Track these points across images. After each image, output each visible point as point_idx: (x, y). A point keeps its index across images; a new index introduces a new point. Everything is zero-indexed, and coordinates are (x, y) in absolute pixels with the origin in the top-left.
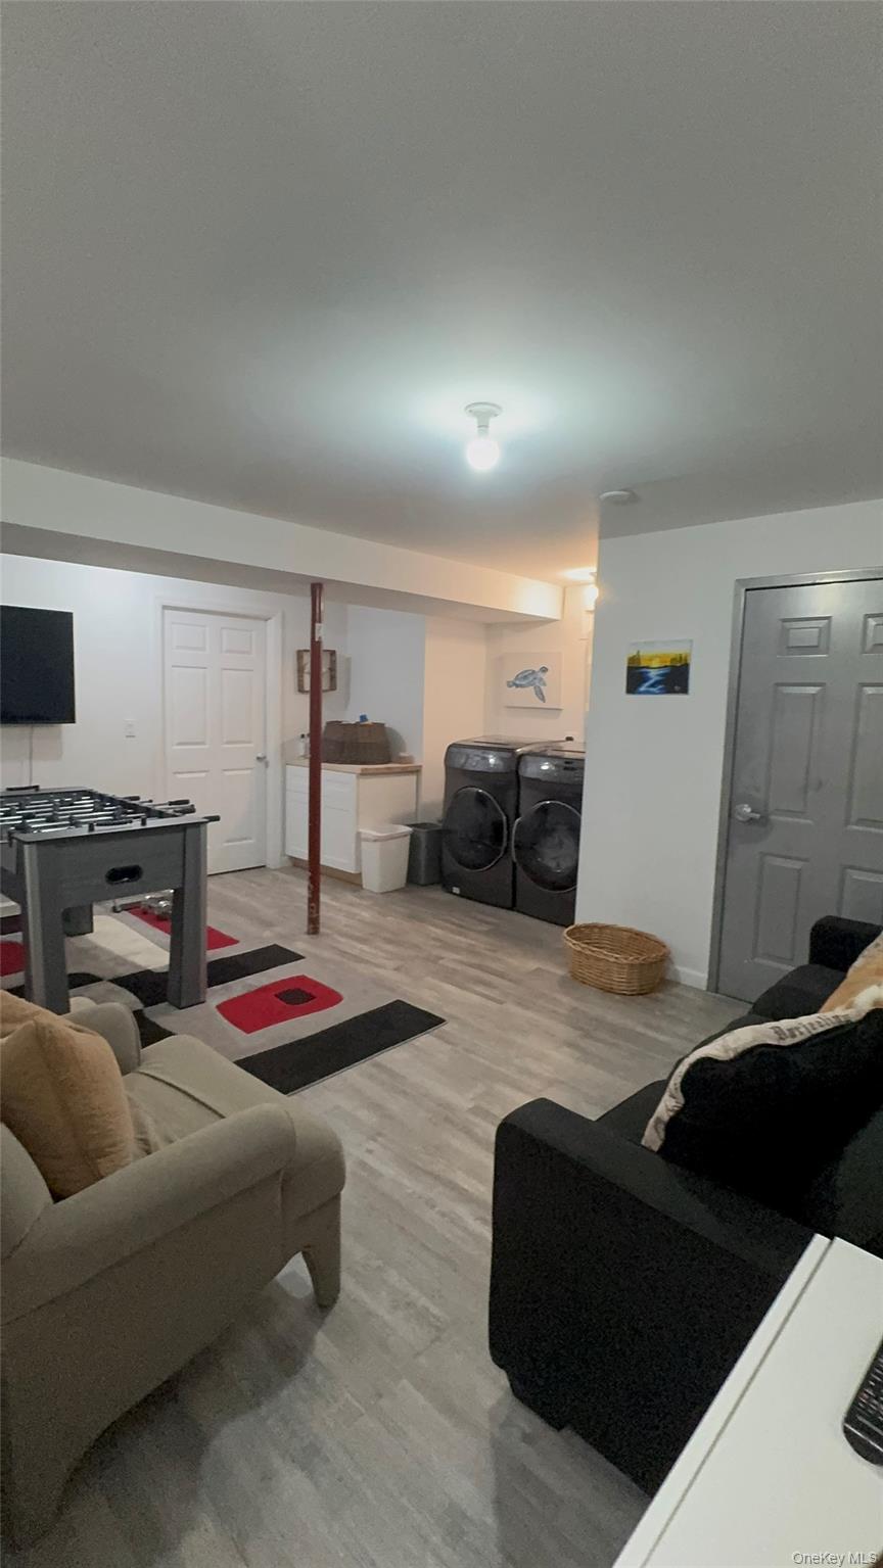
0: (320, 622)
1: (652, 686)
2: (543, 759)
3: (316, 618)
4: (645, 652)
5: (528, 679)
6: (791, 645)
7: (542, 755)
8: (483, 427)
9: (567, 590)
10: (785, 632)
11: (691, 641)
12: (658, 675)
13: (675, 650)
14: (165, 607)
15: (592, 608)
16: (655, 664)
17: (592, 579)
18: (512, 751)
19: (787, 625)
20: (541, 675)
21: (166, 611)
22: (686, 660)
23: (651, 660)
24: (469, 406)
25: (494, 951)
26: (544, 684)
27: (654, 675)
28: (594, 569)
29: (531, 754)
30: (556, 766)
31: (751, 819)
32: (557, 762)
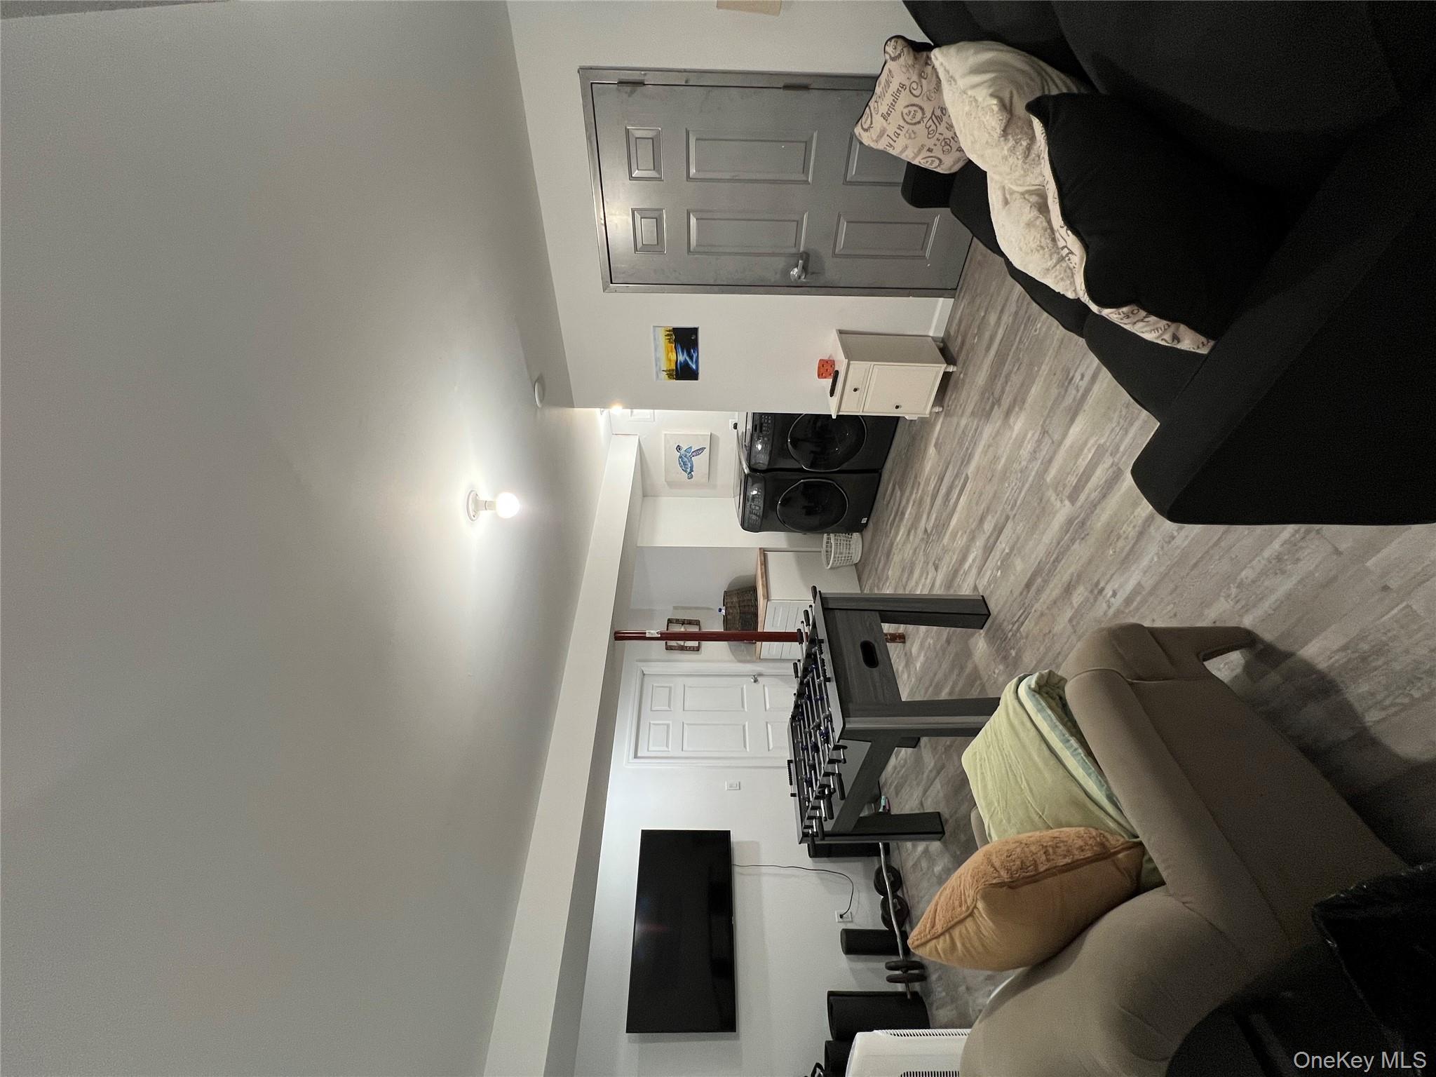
0: (645, 633)
1: (691, 358)
2: (753, 449)
3: (642, 637)
4: (664, 366)
5: (686, 461)
6: (656, 243)
7: (750, 449)
8: (487, 505)
9: (615, 432)
10: (647, 248)
11: (654, 327)
12: (683, 354)
13: (662, 340)
14: (636, 756)
15: (629, 410)
16: (673, 357)
17: (606, 411)
18: (747, 476)
19: (639, 245)
20: (682, 451)
21: (639, 755)
22: (669, 331)
23: (670, 360)
24: (470, 518)
25: (919, 484)
26: (691, 447)
27: (682, 358)
28: (597, 410)
29: (749, 460)
30: (759, 439)
31: (803, 268)
32: (755, 438)
